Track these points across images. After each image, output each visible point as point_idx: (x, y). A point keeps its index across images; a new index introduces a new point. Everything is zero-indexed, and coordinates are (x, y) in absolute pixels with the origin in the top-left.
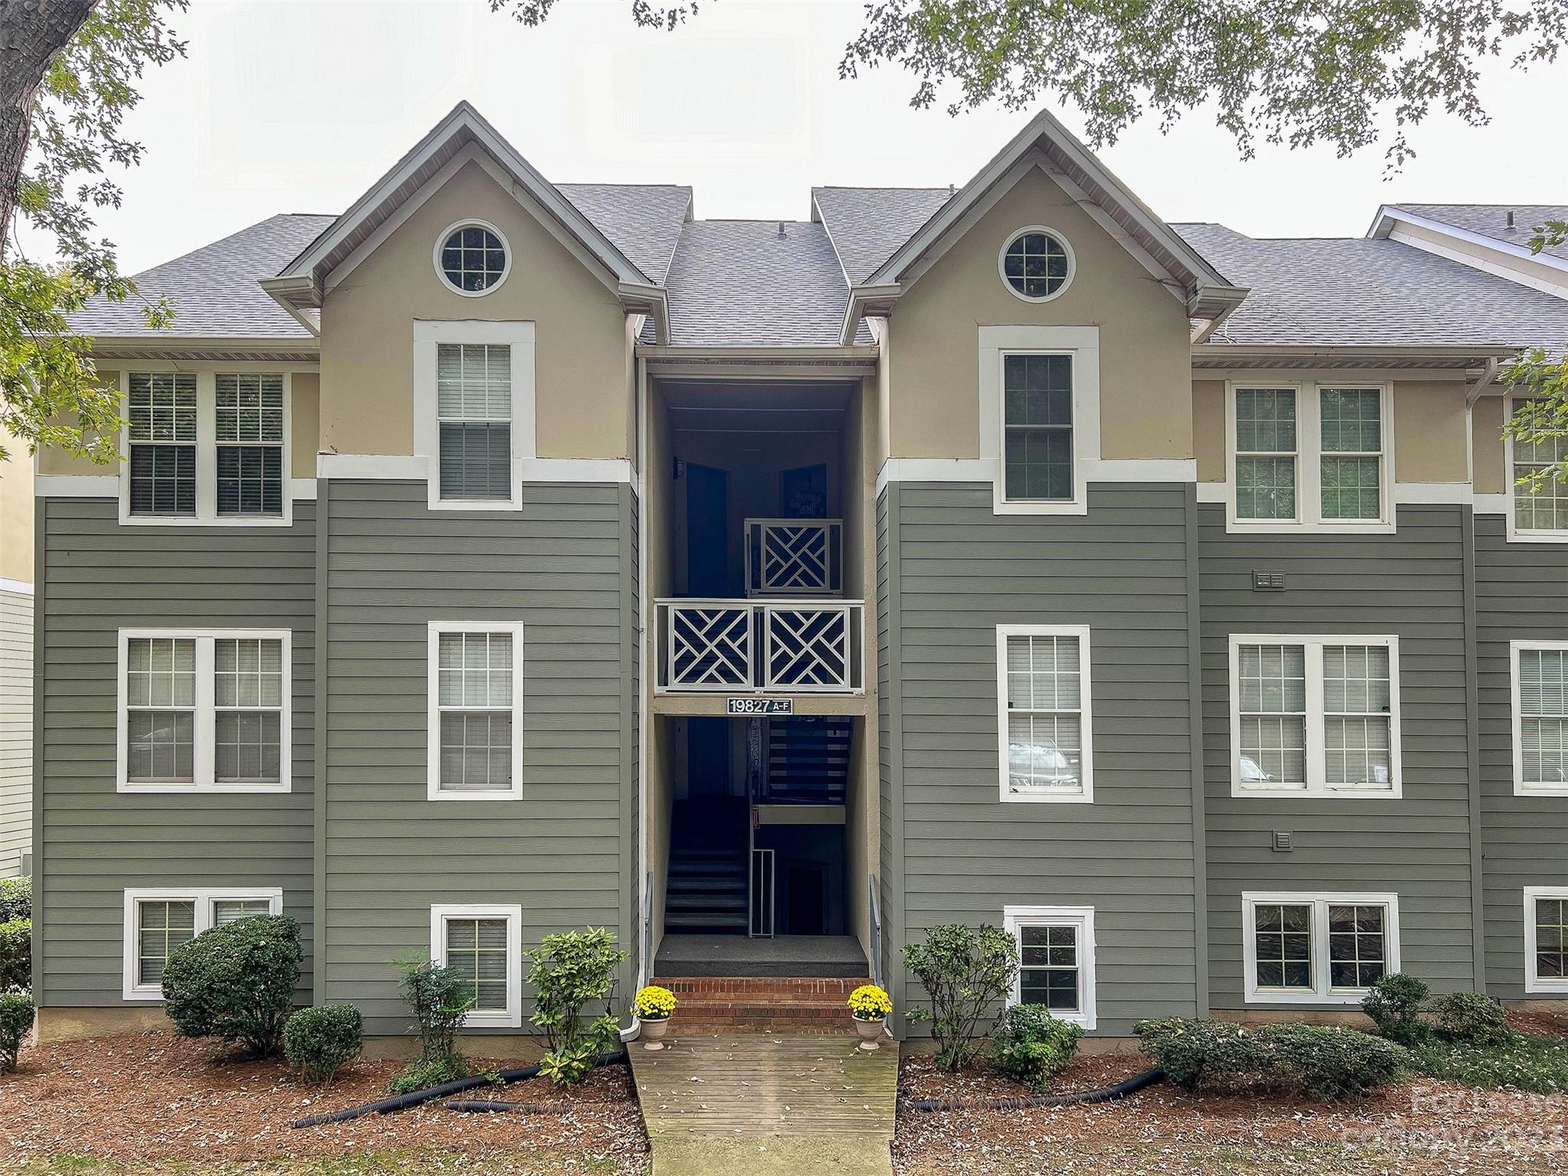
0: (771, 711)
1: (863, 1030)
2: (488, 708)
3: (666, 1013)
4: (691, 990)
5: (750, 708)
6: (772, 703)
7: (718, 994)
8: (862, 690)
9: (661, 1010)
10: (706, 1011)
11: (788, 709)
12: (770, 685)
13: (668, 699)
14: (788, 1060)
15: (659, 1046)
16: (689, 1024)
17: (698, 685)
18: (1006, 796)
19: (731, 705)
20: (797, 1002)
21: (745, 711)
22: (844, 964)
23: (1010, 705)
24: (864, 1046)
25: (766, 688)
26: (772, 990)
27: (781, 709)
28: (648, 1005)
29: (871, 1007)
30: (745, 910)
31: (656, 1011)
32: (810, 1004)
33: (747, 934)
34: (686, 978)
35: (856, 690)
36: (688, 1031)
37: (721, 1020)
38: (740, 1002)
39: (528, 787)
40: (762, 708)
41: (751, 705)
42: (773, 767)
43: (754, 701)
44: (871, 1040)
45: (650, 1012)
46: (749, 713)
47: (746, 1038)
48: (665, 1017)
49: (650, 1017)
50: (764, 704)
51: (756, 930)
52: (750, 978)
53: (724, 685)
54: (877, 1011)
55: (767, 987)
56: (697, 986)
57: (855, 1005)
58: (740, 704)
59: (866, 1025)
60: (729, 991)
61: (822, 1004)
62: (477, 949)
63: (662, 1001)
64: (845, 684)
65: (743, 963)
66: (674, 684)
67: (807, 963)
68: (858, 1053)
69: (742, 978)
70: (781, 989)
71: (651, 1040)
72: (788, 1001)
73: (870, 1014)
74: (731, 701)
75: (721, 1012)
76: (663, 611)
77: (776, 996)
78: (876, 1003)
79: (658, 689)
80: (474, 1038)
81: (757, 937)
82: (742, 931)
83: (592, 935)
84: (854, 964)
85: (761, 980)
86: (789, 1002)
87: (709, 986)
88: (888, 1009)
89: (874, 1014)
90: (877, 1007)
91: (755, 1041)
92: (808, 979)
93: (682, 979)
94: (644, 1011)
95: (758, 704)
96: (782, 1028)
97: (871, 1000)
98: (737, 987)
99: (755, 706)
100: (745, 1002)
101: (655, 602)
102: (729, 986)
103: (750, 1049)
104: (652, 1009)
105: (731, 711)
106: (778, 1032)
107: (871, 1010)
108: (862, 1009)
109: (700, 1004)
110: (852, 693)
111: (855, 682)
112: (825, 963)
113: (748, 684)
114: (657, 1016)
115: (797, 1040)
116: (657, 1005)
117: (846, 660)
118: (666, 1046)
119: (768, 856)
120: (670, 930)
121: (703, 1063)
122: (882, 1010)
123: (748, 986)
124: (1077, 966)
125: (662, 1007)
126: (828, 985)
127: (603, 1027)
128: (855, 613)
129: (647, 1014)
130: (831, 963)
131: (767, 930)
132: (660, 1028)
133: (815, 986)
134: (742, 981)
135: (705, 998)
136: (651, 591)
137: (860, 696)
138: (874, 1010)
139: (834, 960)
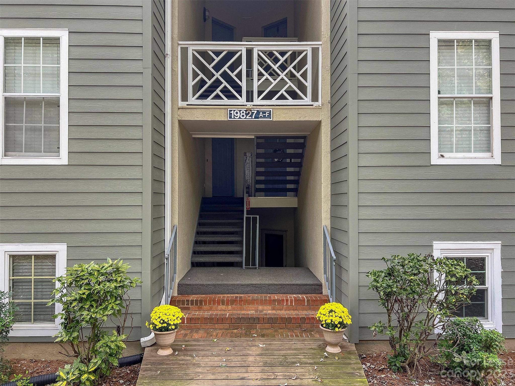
0: (258, 118)
1: (328, 337)
2: (42, 94)
3: (173, 327)
4: (201, 304)
5: (243, 116)
6: (258, 112)
7: (221, 307)
8: (319, 103)
9: (169, 325)
10: (210, 320)
11: (269, 116)
12: (257, 101)
13: (188, 110)
14: (272, 365)
15: (169, 352)
16: (197, 330)
17: (209, 101)
18: (435, 160)
19: (231, 114)
20: (274, 312)
21: (240, 118)
22: (306, 285)
23: (439, 92)
24: (329, 349)
25: (255, 103)
26: (257, 304)
27: (264, 117)
28: (159, 320)
29: (337, 321)
30: (241, 252)
31: (165, 325)
32: (284, 313)
33: (242, 267)
34: (198, 296)
35: (315, 104)
36: (196, 336)
37: (221, 326)
38: (235, 312)
39: (72, 155)
40: (251, 116)
41: (244, 114)
42: (258, 182)
43: (246, 111)
44: (334, 345)
45: (160, 326)
46: (243, 119)
47: (238, 341)
48: (173, 330)
49: (161, 330)
50: (253, 113)
51: (247, 264)
52: (243, 295)
53: (226, 101)
54: (341, 323)
55: (253, 302)
56: (205, 301)
57: (323, 318)
58: (237, 113)
59: (332, 334)
60: (227, 305)
61: (293, 313)
62: (33, 277)
63: (171, 317)
64: (307, 100)
65: (238, 285)
66: (192, 100)
67: (281, 285)
68: (326, 357)
69: (237, 295)
70: (263, 302)
71: (163, 347)
72: (268, 311)
73: (336, 326)
74: (231, 111)
75: (221, 320)
76: (185, 51)
77: (260, 308)
78: (341, 317)
79: (181, 104)
80: (30, 344)
81: (247, 268)
82: (238, 265)
83: (107, 266)
84: (312, 285)
85: (249, 297)
86: (270, 312)
87: (214, 301)
88: (349, 322)
89: (339, 326)
90: (341, 320)
91: (245, 344)
92: (282, 295)
93: (196, 296)
94: (156, 325)
95: (249, 113)
96: (265, 332)
97: (337, 314)
98: (233, 302)
99: (247, 114)
100: (239, 312)
101: (179, 44)
102: (228, 301)
103: (241, 353)
104: (162, 324)
105: (230, 117)
106: (263, 336)
107: (336, 323)
108: (329, 321)
109: (207, 314)
110: (312, 105)
111: (315, 98)
112: (293, 285)
113: (242, 100)
114: (167, 329)
115: (276, 343)
116: (166, 320)
117: (309, 84)
118: (174, 350)
119: (255, 219)
120: (195, 265)
121: (200, 370)
122: (345, 322)
123: (241, 300)
124: (487, 286)
125: (170, 322)
126: (296, 300)
127: (107, 346)
128: (315, 51)
129: (157, 327)
130: (297, 285)
131: (254, 264)
132: (170, 338)
133: (287, 300)
134: (237, 297)
135: (211, 309)
136: (176, 36)
137: (318, 108)
138: (340, 323)
139: (298, 282)
